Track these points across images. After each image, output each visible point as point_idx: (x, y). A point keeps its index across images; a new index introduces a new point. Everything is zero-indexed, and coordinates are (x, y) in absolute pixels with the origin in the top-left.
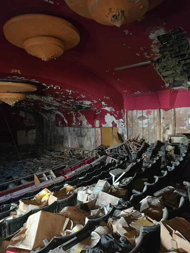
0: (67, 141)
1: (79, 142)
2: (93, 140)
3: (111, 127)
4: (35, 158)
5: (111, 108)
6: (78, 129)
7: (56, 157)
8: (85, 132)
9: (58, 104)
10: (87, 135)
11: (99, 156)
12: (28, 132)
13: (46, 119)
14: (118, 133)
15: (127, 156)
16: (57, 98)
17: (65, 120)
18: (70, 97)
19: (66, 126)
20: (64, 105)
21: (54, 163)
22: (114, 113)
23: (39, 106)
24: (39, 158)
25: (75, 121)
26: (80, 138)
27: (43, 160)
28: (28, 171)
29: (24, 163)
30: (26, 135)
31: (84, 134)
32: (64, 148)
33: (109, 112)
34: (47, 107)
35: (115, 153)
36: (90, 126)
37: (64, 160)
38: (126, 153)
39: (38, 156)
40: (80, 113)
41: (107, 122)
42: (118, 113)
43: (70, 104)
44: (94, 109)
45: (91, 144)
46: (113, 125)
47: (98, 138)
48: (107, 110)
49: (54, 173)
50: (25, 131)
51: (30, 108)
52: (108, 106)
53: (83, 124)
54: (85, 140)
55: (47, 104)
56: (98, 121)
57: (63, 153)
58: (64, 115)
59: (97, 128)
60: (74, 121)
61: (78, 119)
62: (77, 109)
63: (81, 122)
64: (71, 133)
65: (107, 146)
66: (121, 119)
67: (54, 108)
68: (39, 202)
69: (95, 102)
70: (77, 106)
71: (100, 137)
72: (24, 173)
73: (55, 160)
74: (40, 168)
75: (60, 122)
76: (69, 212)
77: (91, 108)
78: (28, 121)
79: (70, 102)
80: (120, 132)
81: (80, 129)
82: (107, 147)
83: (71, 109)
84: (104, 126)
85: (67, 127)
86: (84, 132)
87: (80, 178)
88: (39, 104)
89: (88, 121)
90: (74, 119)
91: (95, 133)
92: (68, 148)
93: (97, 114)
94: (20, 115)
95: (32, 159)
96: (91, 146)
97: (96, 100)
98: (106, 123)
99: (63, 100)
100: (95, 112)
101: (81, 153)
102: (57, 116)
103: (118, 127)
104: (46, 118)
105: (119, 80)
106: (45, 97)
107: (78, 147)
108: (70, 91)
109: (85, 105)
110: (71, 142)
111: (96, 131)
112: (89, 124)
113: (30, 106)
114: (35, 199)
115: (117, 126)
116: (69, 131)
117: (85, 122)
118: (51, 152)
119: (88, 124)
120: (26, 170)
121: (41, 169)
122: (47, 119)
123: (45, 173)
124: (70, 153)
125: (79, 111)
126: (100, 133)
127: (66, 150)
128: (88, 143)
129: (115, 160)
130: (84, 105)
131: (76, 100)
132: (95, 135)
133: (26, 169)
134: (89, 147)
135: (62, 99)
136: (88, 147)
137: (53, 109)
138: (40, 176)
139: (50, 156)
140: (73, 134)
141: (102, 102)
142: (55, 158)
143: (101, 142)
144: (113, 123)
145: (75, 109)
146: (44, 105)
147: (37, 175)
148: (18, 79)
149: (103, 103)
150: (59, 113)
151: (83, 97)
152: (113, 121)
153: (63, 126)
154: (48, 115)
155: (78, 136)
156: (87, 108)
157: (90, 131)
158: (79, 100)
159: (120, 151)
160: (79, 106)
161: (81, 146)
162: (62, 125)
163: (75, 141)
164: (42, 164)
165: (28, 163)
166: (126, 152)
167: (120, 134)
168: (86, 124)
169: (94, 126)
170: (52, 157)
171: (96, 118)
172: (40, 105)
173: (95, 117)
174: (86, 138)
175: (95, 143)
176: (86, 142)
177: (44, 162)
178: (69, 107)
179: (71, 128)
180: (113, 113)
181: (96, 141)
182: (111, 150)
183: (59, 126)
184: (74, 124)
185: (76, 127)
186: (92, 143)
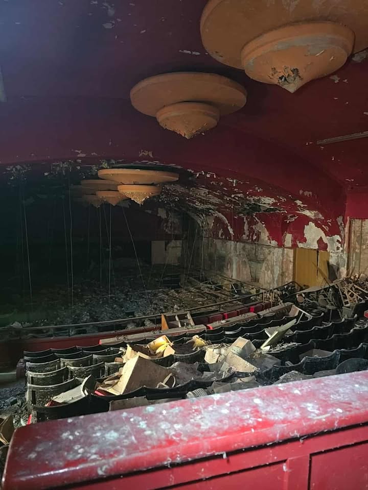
0: (230, 267)
1: (252, 271)
2: (277, 271)
3: (315, 250)
4: (172, 289)
5: (314, 212)
6: (252, 247)
7: (205, 293)
8: (264, 254)
9: (216, 200)
10: (268, 260)
11: (281, 301)
12: (168, 243)
13: (199, 225)
14: (328, 263)
15: (333, 310)
16: (214, 191)
17: (229, 228)
18: (235, 190)
19: (230, 239)
20: (228, 203)
21: (199, 302)
22: (321, 222)
23: (187, 202)
24: (178, 290)
25: (247, 233)
26: (254, 264)
27: (184, 294)
28: (158, 309)
29: (155, 295)
30: (166, 250)
31: (262, 257)
32: (224, 278)
33: (312, 219)
34: (199, 204)
35: (311, 302)
36: (274, 243)
37: (218, 300)
38: (332, 305)
39: (180, 287)
40: (256, 218)
41: (307, 238)
42: (330, 224)
43: (237, 202)
44: (282, 212)
45: (274, 279)
46: (318, 246)
47: (287, 269)
48: (308, 215)
49: (193, 319)
50: (163, 243)
51: (173, 204)
52: (310, 209)
53: (262, 238)
54: (263, 269)
55: (200, 199)
56: (291, 235)
57: (221, 287)
58: (227, 220)
59: (286, 248)
60: (245, 232)
61: (253, 228)
62: (251, 210)
63: (258, 235)
64: (238, 253)
65: (305, 286)
66: (336, 236)
67: (212, 207)
68: (152, 352)
69: (284, 200)
70: (250, 204)
71: (291, 266)
72: (151, 310)
73: (202, 297)
74: (176, 306)
75: (221, 232)
76: (179, 368)
77: (276, 209)
78: (170, 225)
79: (237, 198)
80: (332, 261)
81: (254, 247)
82: (304, 288)
83: (240, 209)
84: (300, 245)
85: (233, 242)
86: (261, 254)
87: (227, 333)
88: (187, 199)
89: (270, 234)
90: (246, 227)
91: (283, 259)
92: (231, 280)
93: (288, 222)
94: (159, 215)
95: (167, 289)
96: (274, 282)
97: (284, 197)
98: (305, 240)
99: (225, 195)
100: (286, 218)
101: (254, 291)
102: (218, 220)
103: (329, 251)
104: (199, 222)
105: (333, 159)
106: (195, 188)
107: (249, 279)
108: (235, 181)
109: (264, 203)
110: (237, 269)
111: (285, 254)
112: (273, 240)
113: (174, 201)
114: (149, 347)
115: (328, 249)
116: (235, 248)
117: (265, 235)
118: (201, 282)
119: (270, 240)
120: (155, 306)
121: (177, 309)
122: (201, 225)
123: (178, 316)
124: (232, 288)
125: (255, 214)
126: (292, 259)
127: (226, 282)
128: (268, 275)
129: (307, 313)
130: (262, 203)
131: (248, 195)
132: (282, 262)
133: (156, 304)
134: (270, 284)
135: (224, 193)
136: (268, 283)
137: (211, 209)
138: (170, 319)
139: (197, 288)
140: (241, 255)
141: (296, 201)
142: (202, 294)
143: (292, 277)
144: (320, 241)
145: (248, 211)
146: (194, 201)
147: (165, 316)
148: (150, 164)
149: (299, 202)
150: (220, 215)
151: (259, 190)
152: (321, 237)
153: (226, 239)
154: (203, 218)
155: (250, 260)
156: (268, 210)
157: (273, 253)
158: (251, 195)
159: (321, 297)
160: (254, 206)
161: (256, 280)
162: (224, 237)
163: (244, 269)
164: (181, 301)
165: (161, 295)
166: (333, 303)
167: (333, 265)
168: (267, 238)
169: (281, 245)
170: (199, 291)
171: (287, 229)
172: (189, 201)
173: (285, 228)
174: (264, 265)
175: (280, 277)
176: (265, 273)
177: (186, 297)
178: (237, 207)
179: (238, 243)
180: (319, 222)
181: (283, 273)
182: (307, 295)
183: (219, 239)
184: (245, 237)
185: (247, 243)
186: (274, 276)
